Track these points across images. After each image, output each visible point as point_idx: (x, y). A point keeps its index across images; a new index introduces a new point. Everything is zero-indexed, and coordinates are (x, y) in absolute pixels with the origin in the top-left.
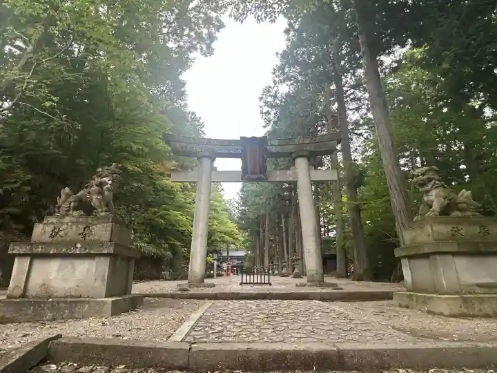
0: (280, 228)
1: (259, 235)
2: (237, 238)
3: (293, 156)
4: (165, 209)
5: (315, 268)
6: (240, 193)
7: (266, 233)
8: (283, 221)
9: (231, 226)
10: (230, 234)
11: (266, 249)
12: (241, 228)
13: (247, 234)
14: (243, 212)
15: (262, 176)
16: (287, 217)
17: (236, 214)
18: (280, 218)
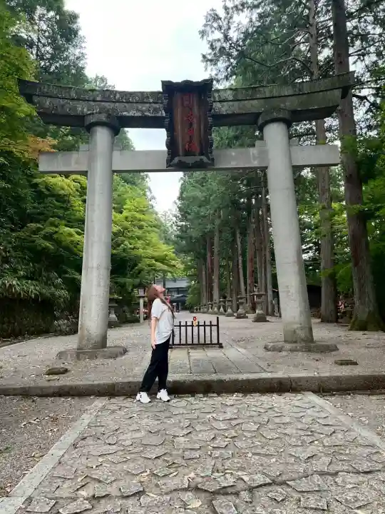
0: (234, 250)
1: (205, 259)
2: (174, 266)
3: (260, 121)
4: (53, 224)
5: (297, 319)
6: (177, 201)
7: (216, 258)
8: (239, 241)
9: (166, 249)
10: (162, 260)
11: (215, 278)
12: (179, 251)
13: (189, 258)
14: (183, 229)
15: (204, 158)
16: (244, 234)
17: (173, 231)
18: (234, 235)
